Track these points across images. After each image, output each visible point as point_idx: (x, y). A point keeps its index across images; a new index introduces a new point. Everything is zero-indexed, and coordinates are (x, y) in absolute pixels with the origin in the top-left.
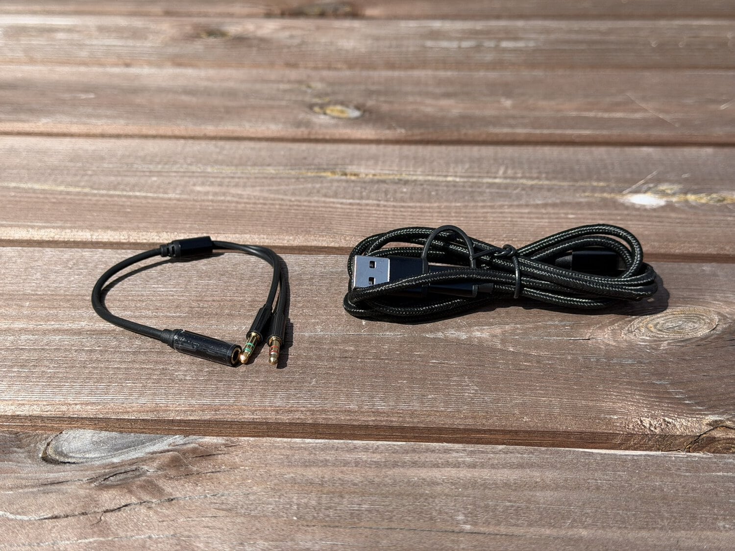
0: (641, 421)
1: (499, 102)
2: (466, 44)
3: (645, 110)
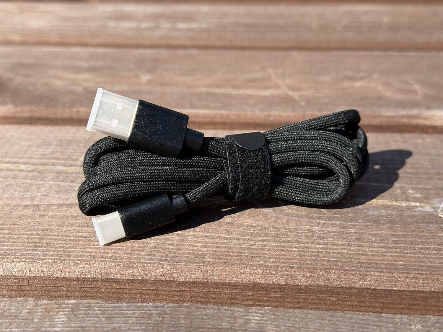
1: (137, 77)
2: (144, 25)
3: (278, 87)
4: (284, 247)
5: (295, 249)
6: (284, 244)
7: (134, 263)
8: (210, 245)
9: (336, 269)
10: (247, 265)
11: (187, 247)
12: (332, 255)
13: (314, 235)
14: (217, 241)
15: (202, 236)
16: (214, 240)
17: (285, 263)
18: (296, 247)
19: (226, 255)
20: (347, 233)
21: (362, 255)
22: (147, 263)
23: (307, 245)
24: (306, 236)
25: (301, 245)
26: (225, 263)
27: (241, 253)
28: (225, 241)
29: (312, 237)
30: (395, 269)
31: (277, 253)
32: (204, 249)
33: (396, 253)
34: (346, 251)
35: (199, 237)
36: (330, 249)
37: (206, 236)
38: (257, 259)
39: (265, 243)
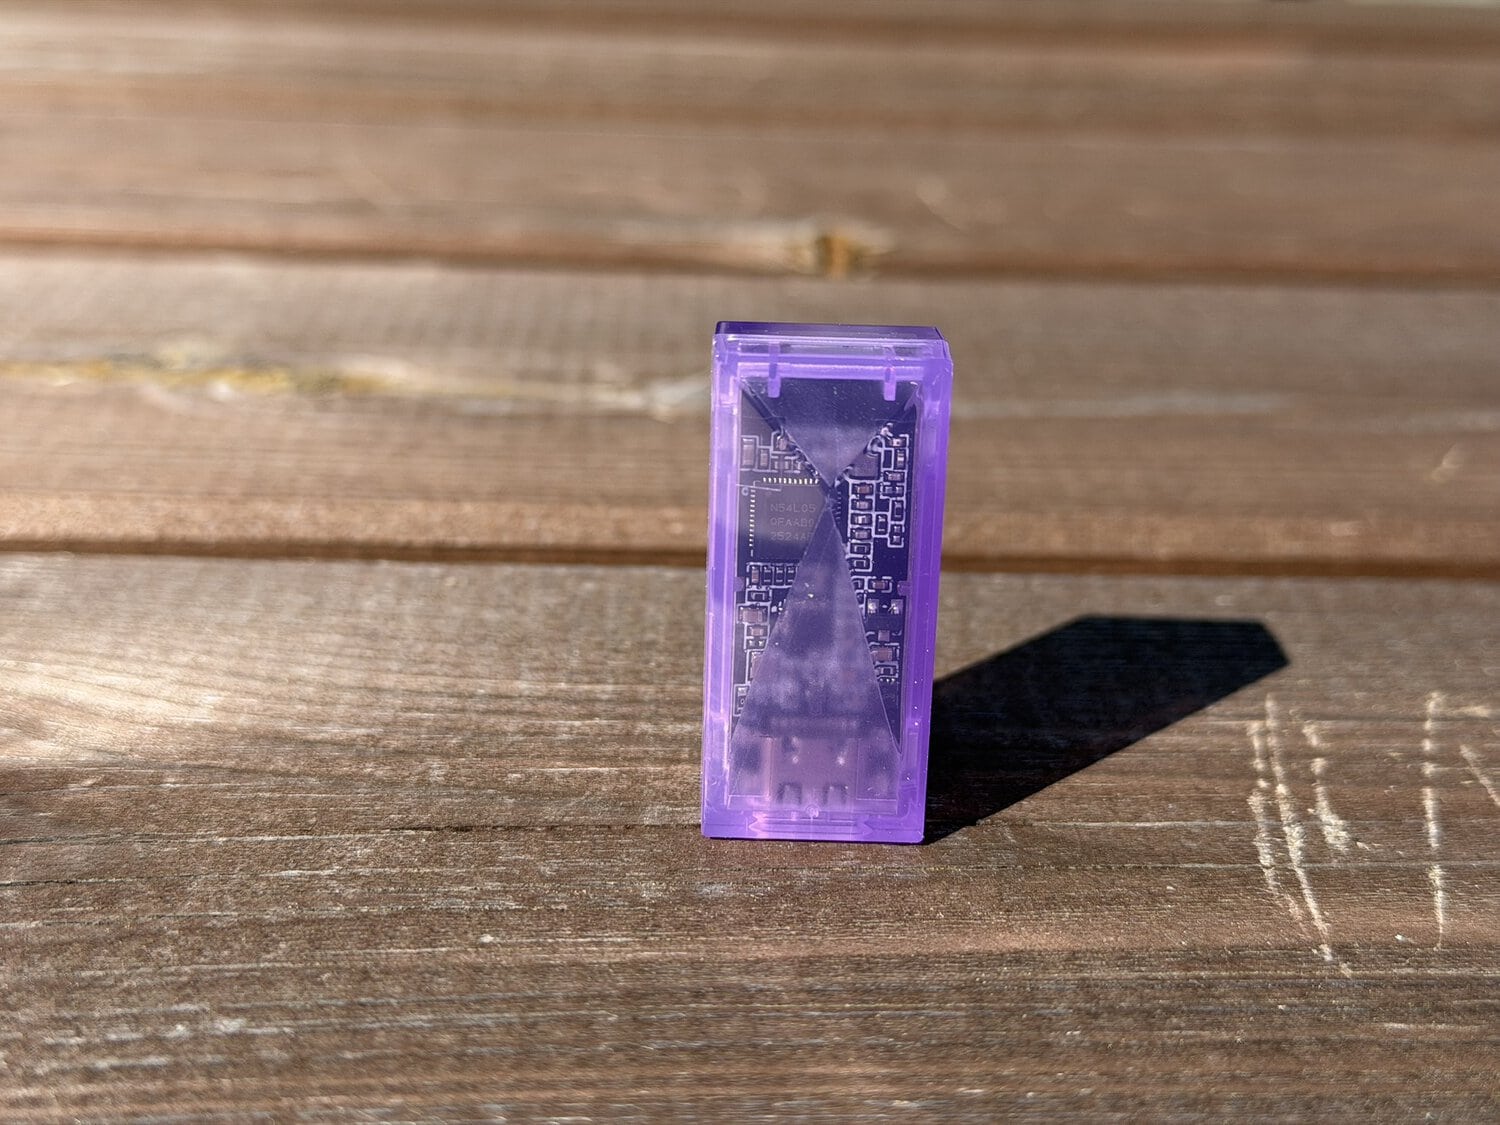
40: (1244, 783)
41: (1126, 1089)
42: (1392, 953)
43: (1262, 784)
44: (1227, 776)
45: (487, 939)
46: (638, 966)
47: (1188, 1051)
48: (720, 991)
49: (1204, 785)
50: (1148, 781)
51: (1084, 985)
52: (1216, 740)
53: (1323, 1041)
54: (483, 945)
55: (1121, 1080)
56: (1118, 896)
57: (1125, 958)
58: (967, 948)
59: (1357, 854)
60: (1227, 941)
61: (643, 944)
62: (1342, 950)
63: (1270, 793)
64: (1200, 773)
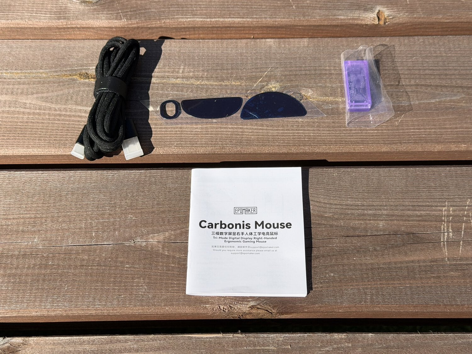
0: (220, 307)
4: (286, 133)
5: (291, 134)
6: (287, 132)
7: (224, 147)
8: (255, 134)
9: (308, 145)
10: (272, 145)
11: (245, 136)
12: (307, 137)
13: (299, 124)
14: (258, 131)
15: (251, 129)
16: (256, 131)
17: (287, 143)
18: (291, 133)
19: (263, 140)
20: (313, 122)
21: (319, 136)
22: (230, 147)
23: (297, 132)
24: (296, 125)
25: (294, 131)
26: (262, 145)
27: (269, 138)
28: (261, 131)
29: (298, 126)
30: (332, 143)
31: (283, 137)
32: (253, 137)
33: (333, 133)
34: (312, 134)
35: (249, 129)
36: (306, 133)
37: (252, 128)
38: (276, 142)
39: (278, 131)
40: (441, 223)
41: (423, 285)
42: (454, 259)
43: (443, 223)
44: (439, 221)
45: (355, 259)
46: (372, 264)
47: (429, 278)
48: (381, 268)
49: (436, 223)
50: (429, 223)
51: (419, 266)
52: (438, 212)
53: (444, 276)
54: (354, 260)
55: (423, 283)
56: (424, 248)
57: (424, 261)
58: (407, 260)
59: (453, 238)
60: (436, 257)
61: (372, 259)
62: (448, 259)
63: (444, 225)
64: (436, 221)
